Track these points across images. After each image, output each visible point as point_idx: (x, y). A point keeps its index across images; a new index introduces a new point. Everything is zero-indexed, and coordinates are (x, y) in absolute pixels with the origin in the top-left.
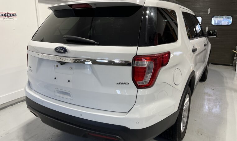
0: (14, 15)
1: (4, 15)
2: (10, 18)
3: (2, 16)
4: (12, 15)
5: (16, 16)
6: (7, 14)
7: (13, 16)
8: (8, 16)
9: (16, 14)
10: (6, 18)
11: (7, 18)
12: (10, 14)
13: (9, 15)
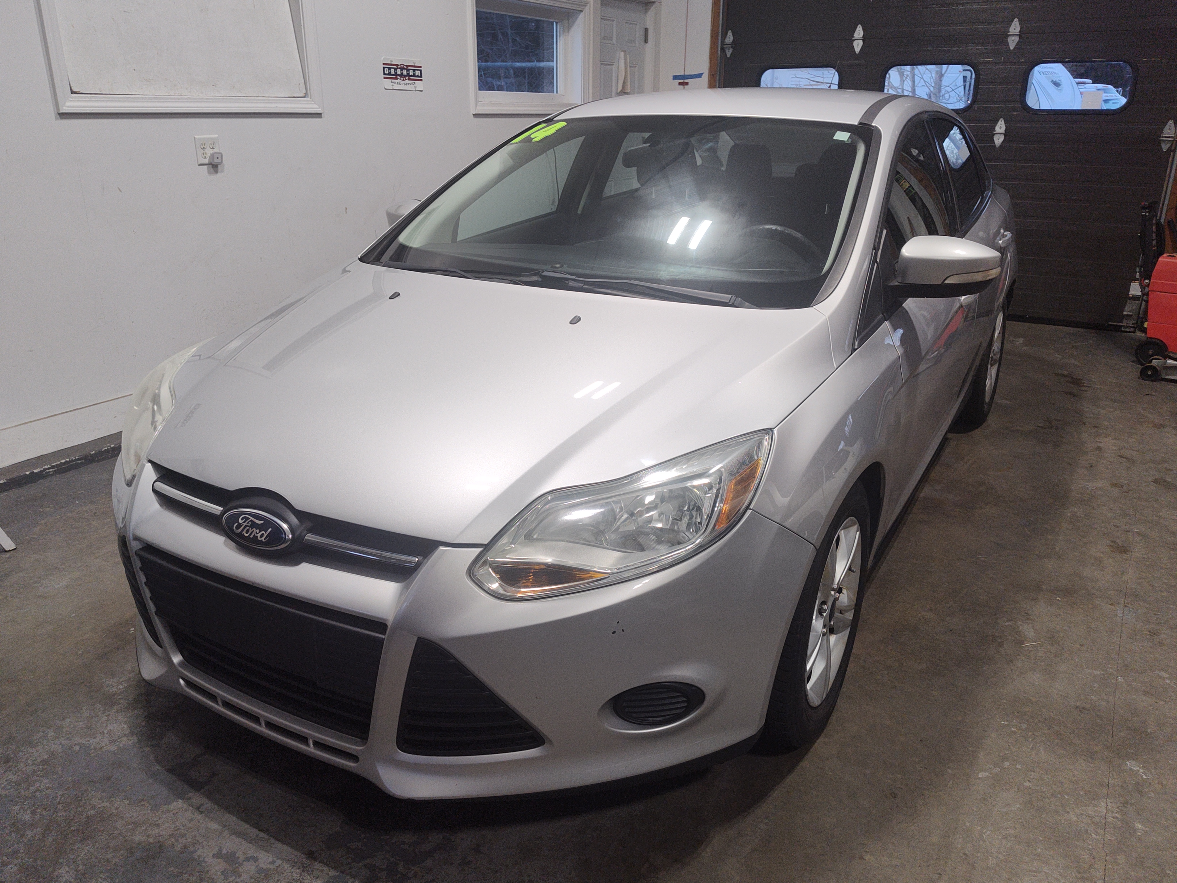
0: (418, 73)
1: (393, 71)
2: (407, 81)
3: (390, 74)
4: (411, 73)
5: (421, 76)
6: (402, 70)
7: (414, 75)
8: (402, 75)
9: (421, 71)
10: (398, 81)
11: (400, 84)
12: (407, 68)
13: (405, 72)
